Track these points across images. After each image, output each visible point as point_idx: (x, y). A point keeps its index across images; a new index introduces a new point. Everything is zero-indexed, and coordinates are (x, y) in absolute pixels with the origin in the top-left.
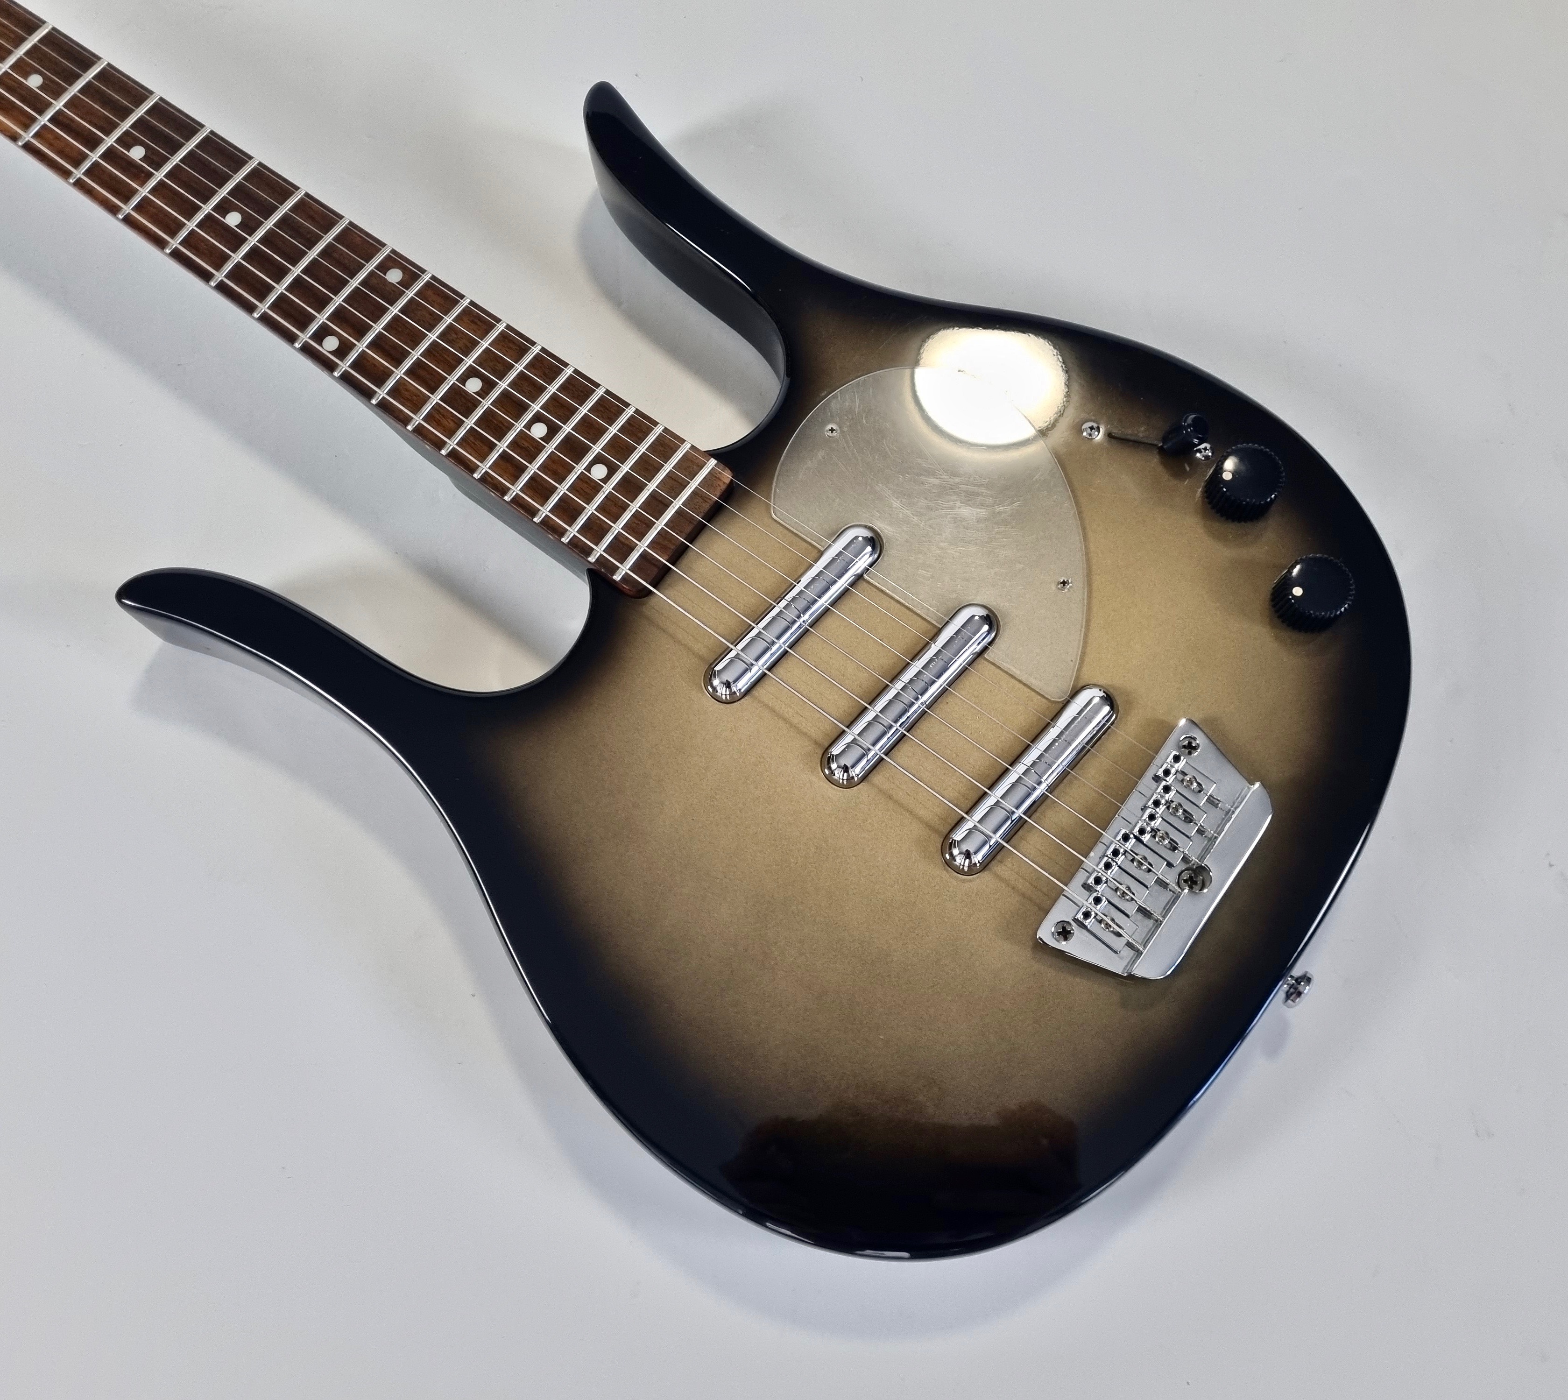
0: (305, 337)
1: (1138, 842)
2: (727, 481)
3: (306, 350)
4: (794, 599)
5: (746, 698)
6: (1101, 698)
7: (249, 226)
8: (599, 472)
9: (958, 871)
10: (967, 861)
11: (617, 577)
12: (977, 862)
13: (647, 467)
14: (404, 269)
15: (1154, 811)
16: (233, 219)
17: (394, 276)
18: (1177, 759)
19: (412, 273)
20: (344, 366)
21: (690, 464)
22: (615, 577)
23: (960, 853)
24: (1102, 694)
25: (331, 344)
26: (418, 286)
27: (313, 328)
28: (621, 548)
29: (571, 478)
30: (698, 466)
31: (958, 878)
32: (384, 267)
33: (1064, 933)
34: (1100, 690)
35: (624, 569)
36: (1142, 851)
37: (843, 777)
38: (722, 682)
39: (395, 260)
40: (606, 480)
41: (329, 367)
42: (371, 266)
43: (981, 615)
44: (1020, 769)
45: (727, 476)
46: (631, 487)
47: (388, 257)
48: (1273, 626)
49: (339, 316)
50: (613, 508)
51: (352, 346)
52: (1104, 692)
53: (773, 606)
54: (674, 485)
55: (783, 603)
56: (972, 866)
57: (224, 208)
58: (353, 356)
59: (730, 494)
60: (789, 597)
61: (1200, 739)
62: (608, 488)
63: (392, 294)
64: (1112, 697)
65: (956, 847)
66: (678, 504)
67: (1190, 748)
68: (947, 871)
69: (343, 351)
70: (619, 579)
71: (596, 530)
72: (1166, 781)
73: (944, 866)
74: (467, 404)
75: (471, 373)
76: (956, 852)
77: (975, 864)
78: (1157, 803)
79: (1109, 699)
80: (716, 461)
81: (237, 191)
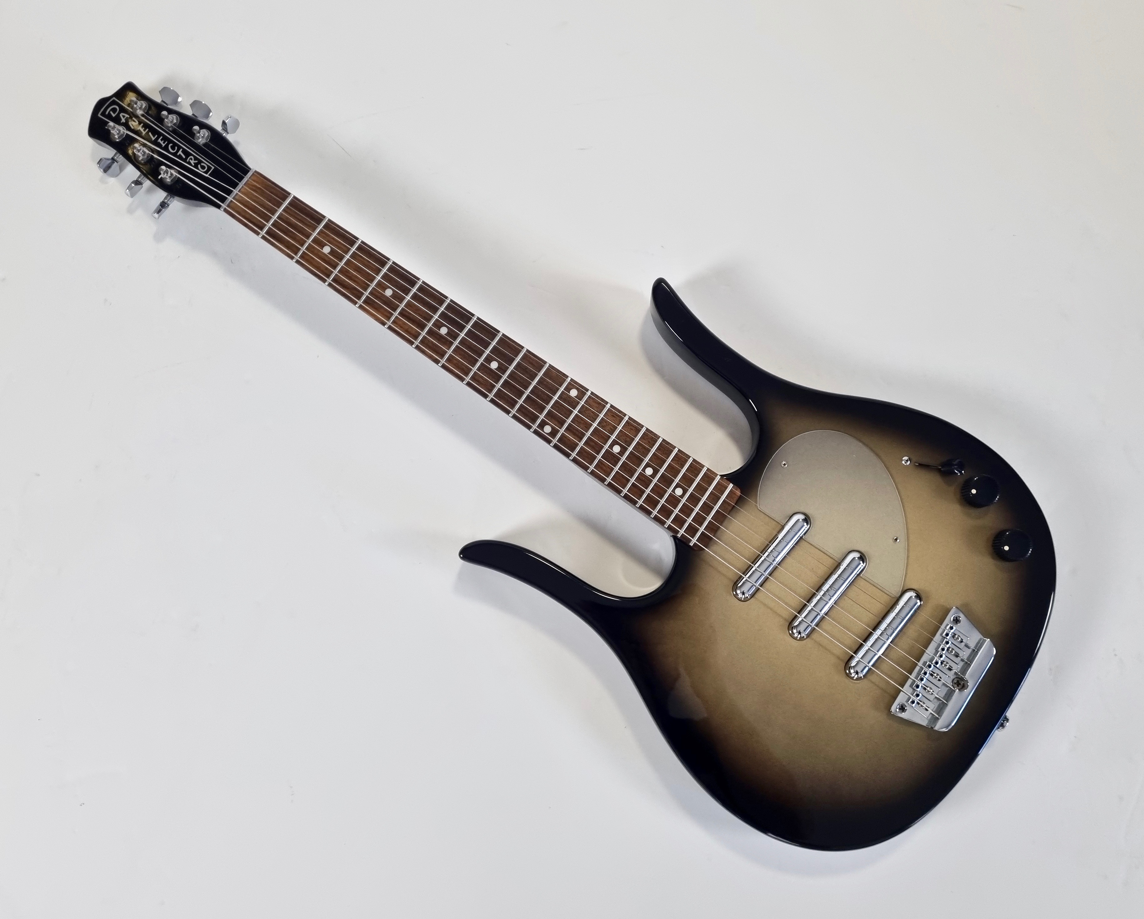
0: (535, 427)
1: (935, 667)
2: (739, 495)
3: (536, 432)
4: (772, 551)
5: (752, 598)
6: (915, 596)
7: (502, 369)
8: (679, 492)
10: (857, 675)
11: (691, 544)
13: (701, 489)
14: (578, 389)
15: (942, 653)
16: (494, 365)
17: (574, 393)
18: (951, 628)
19: (582, 390)
20: (555, 441)
21: (720, 488)
22: (690, 544)
23: (854, 672)
24: (915, 595)
25: (548, 429)
26: (585, 398)
27: (539, 421)
28: (691, 530)
29: (666, 496)
30: (725, 487)
31: (853, 682)
32: (568, 389)
33: (902, 709)
34: (914, 592)
35: (694, 541)
36: (936, 671)
37: (798, 636)
38: (741, 592)
39: (573, 384)
40: (682, 496)
41: (549, 442)
42: (562, 389)
43: (858, 557)
44: (878, 632)
45: (738, 493)
46: (694, 499)
47: (569, 383)
48: (993, 558)
49: (550, 414)
50: (686, 510)
51: (558, 431)
52: (916, 593)
53: (760, 556)
54: (714, 498)
55: (767, 554)
56: (859, 677)
57: (489, 360)
58: (559, 436)
59: (740, 501)
60: (769, 550)
61: (962, 618)
62: (684, 500)
63: (574, 403)
64: (920, 595)
65: (851, 669)
66: (716, 507)
67: (957, 621)
68: (848, 679)
69: (554, 433)
70: (692, 545)
71: (679, 521)
72: (947, 638)
73: (847, 677)
74: (613, 459)
75: (614, 443)
76: (852, 671)
77: (861, 677)
78: (943, 649)
79: (919, 597)
80: (733, 485)
81: (495, 350)
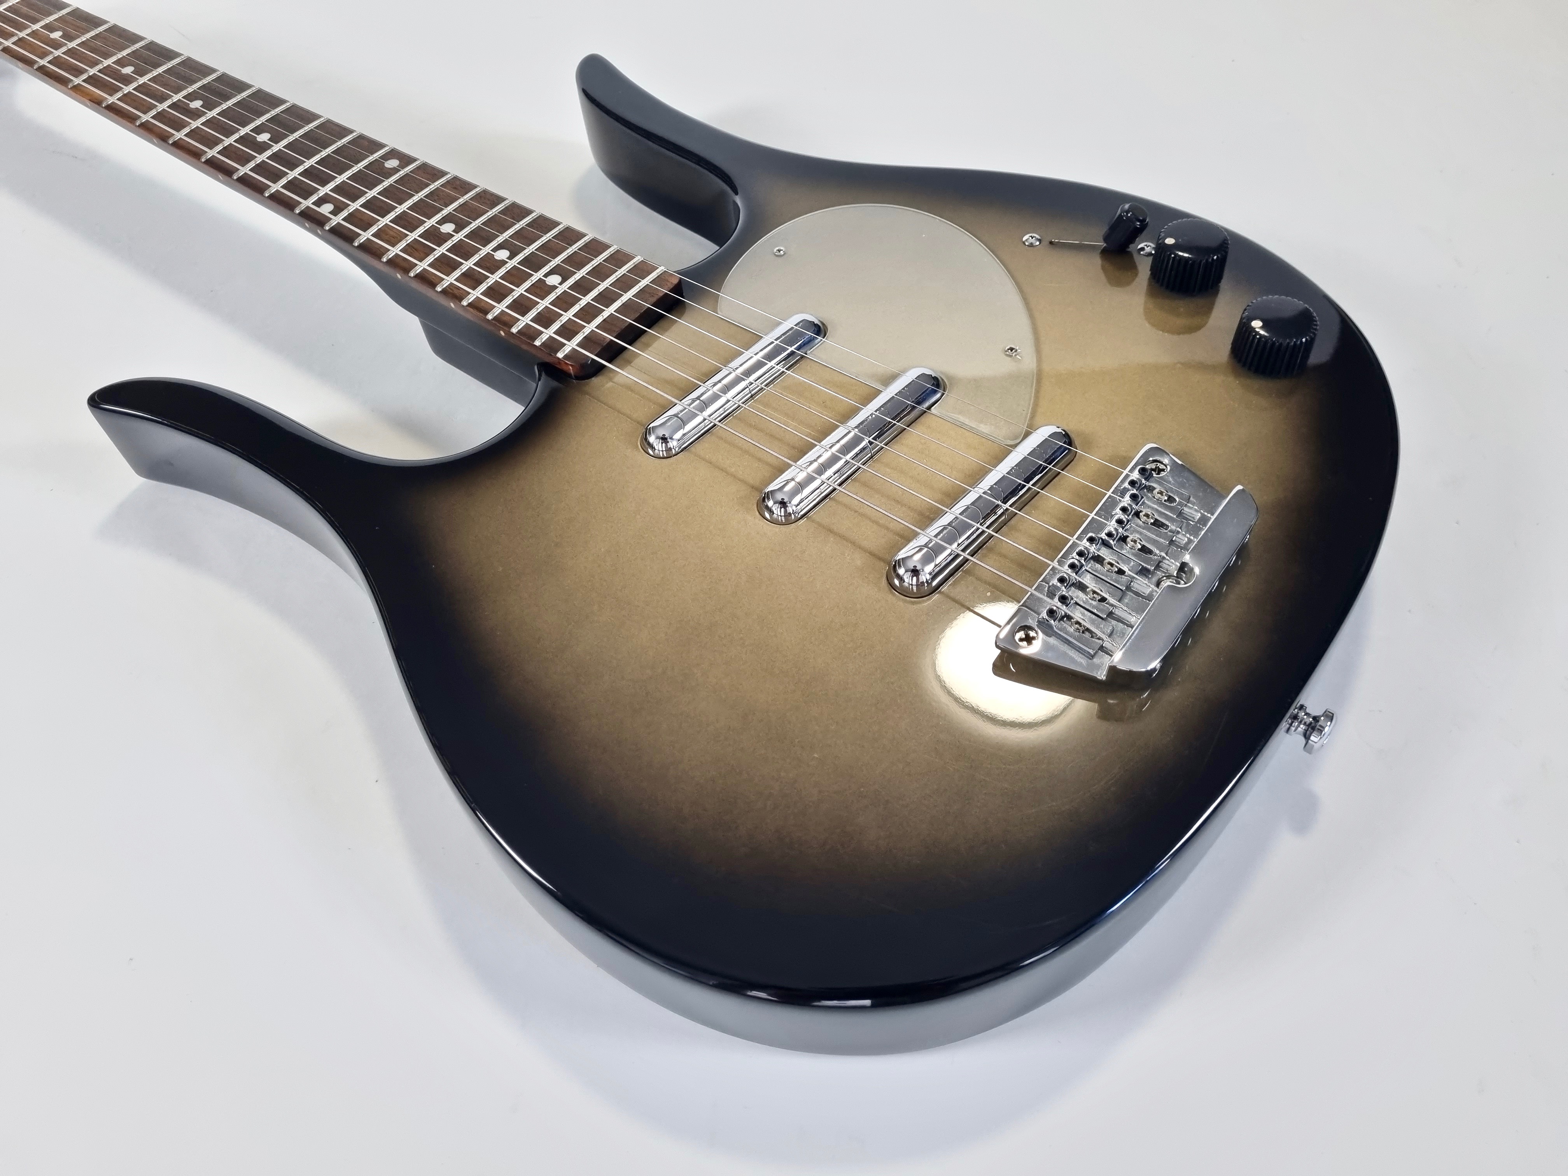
8: (555, 278)
9: (904, 592)
10: (915, 578)
12: (925, 581)
13: (600, 273)
14: (399, 159)
16: (265, 136)
17: (392, 163)
19: (406, 161)
23: (906, 571)
26: (409, 168)
28: (568, 331)
29: (530, 283)
31: (906, 600)
32: (386, 157)
35: (571, 345)
37: (781, 513)
38: (657, 438)
39: (394, 154)
40: (561, 283)
42: (372, 158)
46: (584, 287)
47: (388, 153)
49: (340, 188)
50: (565, 302)
54: (625, 284)
56: (920, 585)
57: (258, 130)
62: (563, 288)
63: (389, 173)
65: (901, 566)
66: (628, 296)
68: (894, 595)
71: (547, 318)
72: (1133, 490)
73: (890, 590)
74: (440, 239)
76: (901, 571)
77: (923, 582)
81: (273, 119)
